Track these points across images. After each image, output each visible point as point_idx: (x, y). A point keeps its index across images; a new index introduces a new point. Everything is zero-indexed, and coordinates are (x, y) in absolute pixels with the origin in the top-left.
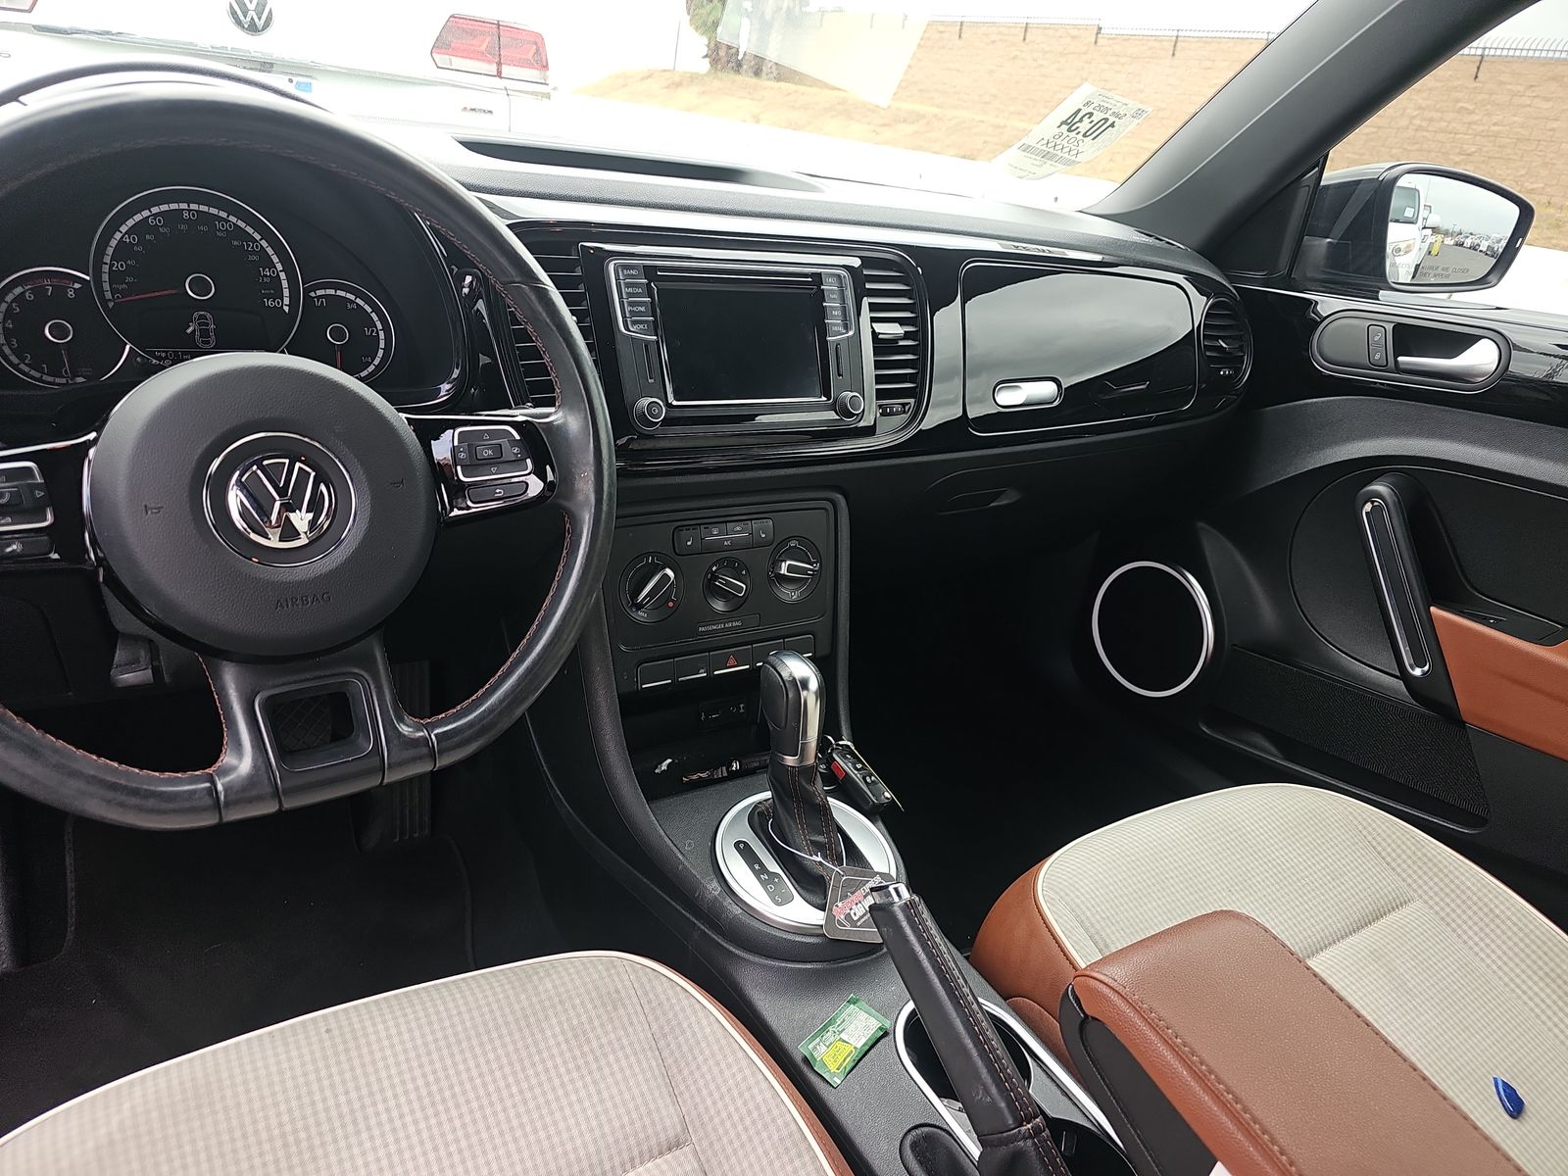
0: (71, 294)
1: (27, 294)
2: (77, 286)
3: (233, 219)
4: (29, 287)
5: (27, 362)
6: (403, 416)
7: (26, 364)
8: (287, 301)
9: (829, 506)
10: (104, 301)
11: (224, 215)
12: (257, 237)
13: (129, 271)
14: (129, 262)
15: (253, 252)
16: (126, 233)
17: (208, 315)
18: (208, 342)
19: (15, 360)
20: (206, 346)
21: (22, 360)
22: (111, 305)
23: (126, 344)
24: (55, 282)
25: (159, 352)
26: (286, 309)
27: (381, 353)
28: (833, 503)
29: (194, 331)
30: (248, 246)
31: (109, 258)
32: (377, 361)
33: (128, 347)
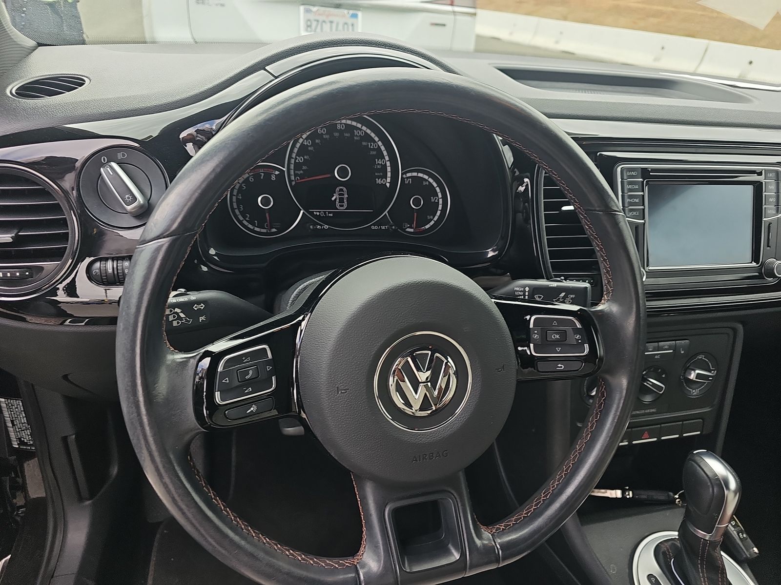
0: (273, 178)
1: (250, 179)
2: (277, 173)
3: (364, 128)
4: (252, 174)
5: (247, 219)
6: (493, 300)
7: (246, 220)
8: (389, 180)
9: (731, 332)
10: (290, 181)
11: (359, 126)
12: (377, 139)
13: (305, 163)
14: (305, 157)
15: (374, 149)
16: (305, 139)
17: (345, 189)
18: (343, 206)
19: (241, 218)
20: (342, 208)
21: (245, 217)
22: (293, 183)
23: (301, 210)
24: (266, 170)
25: (316, 212)
26: (388, 185)
27: (439, 213)
28: (735, 330)
29: (336, 199)
30: (371, 145)
31: (295, 154)
32: (436, 218)
33: (302, 212)
